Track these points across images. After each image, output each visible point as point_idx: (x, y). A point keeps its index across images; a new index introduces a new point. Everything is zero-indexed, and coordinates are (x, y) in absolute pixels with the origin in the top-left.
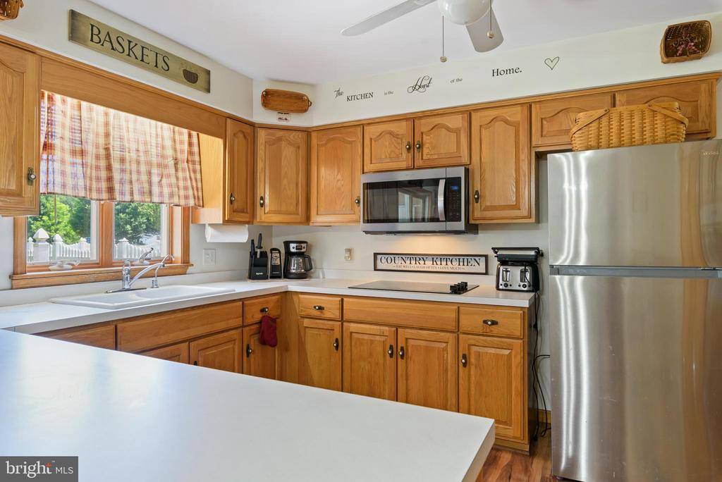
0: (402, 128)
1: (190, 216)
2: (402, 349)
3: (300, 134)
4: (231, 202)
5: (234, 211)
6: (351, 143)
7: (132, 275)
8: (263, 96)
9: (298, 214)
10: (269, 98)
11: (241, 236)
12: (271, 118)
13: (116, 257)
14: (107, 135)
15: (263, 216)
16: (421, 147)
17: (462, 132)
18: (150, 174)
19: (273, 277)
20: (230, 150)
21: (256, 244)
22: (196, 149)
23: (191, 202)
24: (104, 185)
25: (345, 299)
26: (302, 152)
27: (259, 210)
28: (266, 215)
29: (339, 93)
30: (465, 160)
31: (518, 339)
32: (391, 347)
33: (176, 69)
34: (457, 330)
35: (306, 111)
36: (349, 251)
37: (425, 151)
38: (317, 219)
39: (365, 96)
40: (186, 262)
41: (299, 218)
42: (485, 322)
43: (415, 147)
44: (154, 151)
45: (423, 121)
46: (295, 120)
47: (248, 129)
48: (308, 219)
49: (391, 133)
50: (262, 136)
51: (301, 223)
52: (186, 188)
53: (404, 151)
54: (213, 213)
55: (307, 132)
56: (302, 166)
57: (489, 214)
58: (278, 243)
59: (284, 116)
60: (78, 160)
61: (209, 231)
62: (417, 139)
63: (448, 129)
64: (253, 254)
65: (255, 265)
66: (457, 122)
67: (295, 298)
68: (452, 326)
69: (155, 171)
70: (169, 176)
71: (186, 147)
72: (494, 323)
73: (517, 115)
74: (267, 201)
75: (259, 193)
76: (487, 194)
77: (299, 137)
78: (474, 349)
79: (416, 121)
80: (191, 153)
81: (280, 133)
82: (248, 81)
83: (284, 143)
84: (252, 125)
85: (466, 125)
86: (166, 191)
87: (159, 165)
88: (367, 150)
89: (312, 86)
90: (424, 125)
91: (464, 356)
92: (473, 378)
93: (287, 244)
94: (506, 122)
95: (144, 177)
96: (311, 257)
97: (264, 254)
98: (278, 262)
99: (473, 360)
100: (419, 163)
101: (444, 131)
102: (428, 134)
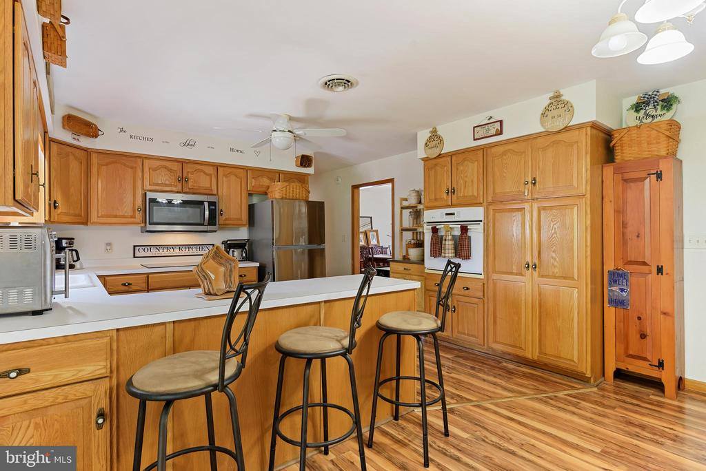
0: (175, 166)
3: (82, 152)
6: (133, 167)
8: (63, 118)
9: (81, 216)
12: (66, 136)
15: (56, 216)
16: (187, 180)
17: (213, 176)
25: (150, 276)
26: (84, 167)
27: (53, 212)
28: (58, 216)
29: (123, 131)
30: (214, 192)
36: (109, 244)
37: (190, 183)
39: (146, 139)
41: (81, 220)
45: (188, 165)
46: (85, 142)
48: (88, 220)
49: (166, 168)
50: (54, 148)
51: (83, 224)
53: (176, 181)
55: (87, 152)
56: (83, 179)
57: (227, 222)
59: (77, 137)
62: (185, 175)
63: (205, 173)
66: (210, 170)
72: (244, 276)
73: (241, 173)
74: (59, 204)
75: (53, 198)
76: (226, 211)
77: (82, 156)
79: (184, 164)
81: (67, 150)
83: (72, 158)
85: (215, 173)
88: (147, 176)
90: (188, 168)
93: (61, 240)
94: (236, 176)
100: (186, 190)
101: (202, 173)
102: (192, 173)
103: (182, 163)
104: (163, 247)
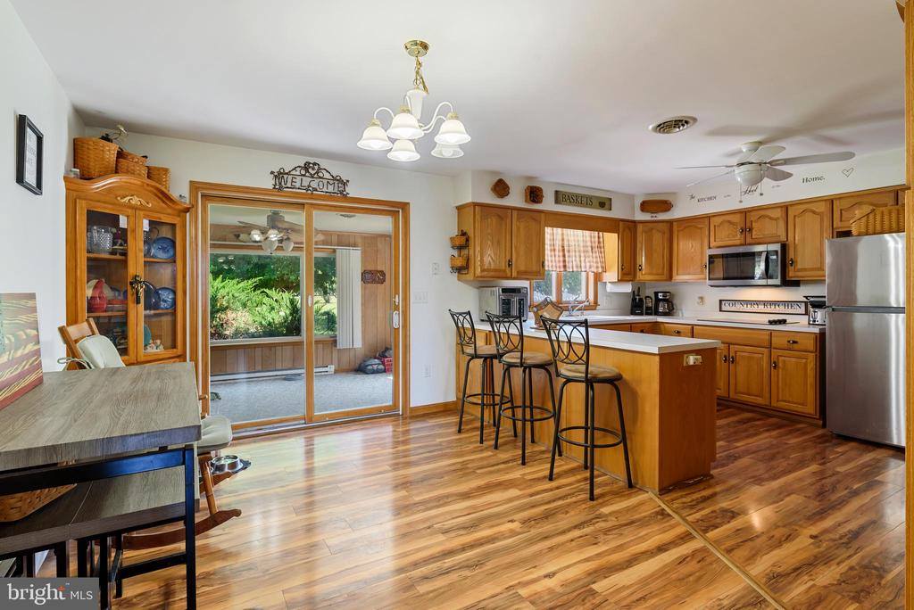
0: (737, 219)
1: (598, 277)
2: (732, 357)
3: (665, 224)
4: (622, 269)
5: (623, 274)
6: (701, 228)
7: (573, 308)
8: (641, 205)
9: (664, 275)
10: (645, 206)
11: (627, 288)
12: (647, 217)
13: (564, 300)
14: (563, 240)
15: (641, 276)
16: (751, 230)
17: (781, 220)
18: (580, 257)
19: (647, 314)
20: (622, 240)
21: (636, 293)
22: (601, 240)
23: (600, 270)
24: (562, 264)
25: (695, 327)
26: (667, 236)
27: (639, 273)
28: (643, 276)
29: (692, 197)
30: (783, 238)
31: (812, 352)
32: (725, 356)
33: (596, 203)
34: (770, 346)
35: (669, 210)
36: (701, 298)
37: (754, 233)
38: (678, 278)
39: (710, 198)
40: (596, 303)
41: (664, 277)
42: (789, 342)
43: (746, 230)
44: (581, 244)
45: (752, 214)
46: (662, 216)
47: (631, 225)
48: (671, 278)
49: (729, 222)
50: (640, 227)
51: (666, 280)
52: (597, 262)
53: (739, 234)
54: (611, 275)
55: (670, 223)
56: (666, 245)
57: (800, 274)
58: (650, 292)
59: (654, 215)
60: (553, 253)
61: (609, 285)
62: (748, 225)
63: (771, 218)
64: (634, 299)
65: (635, 306)
66: (777, 213)
67: (662, 326)
68: (767, 344)
69: (582, 255)
70: (589, 257)
71: (597, 239)
72: (794, 342)
73: (822, 208)
74: (643, 267)
75: (638, 263)
76: (799, 260)
77: (665, 227)
78: (781, 358)
79: (748, 214)
80: (599, 242)
81: (651, 225)
82: (631, 197)
83: (654, 231)
84: (634, 222)
85: (784, 215)
86: (588, 264)
87: (584, 252)
88: (712, 234)
89: (674, 193)
90: (753, 217)
91: (774, 363)
92: (780, 376)
93: (656, 294)
94: (814, 212)
95: (578, 259)
96: (674, 302)
97: (641, 300)
98: (650, 305)
99: (780, 365)
100: (749, 240)
101: (767, 219)
102: (756, 221)
103: (745, 213)
104: (747, 302)
